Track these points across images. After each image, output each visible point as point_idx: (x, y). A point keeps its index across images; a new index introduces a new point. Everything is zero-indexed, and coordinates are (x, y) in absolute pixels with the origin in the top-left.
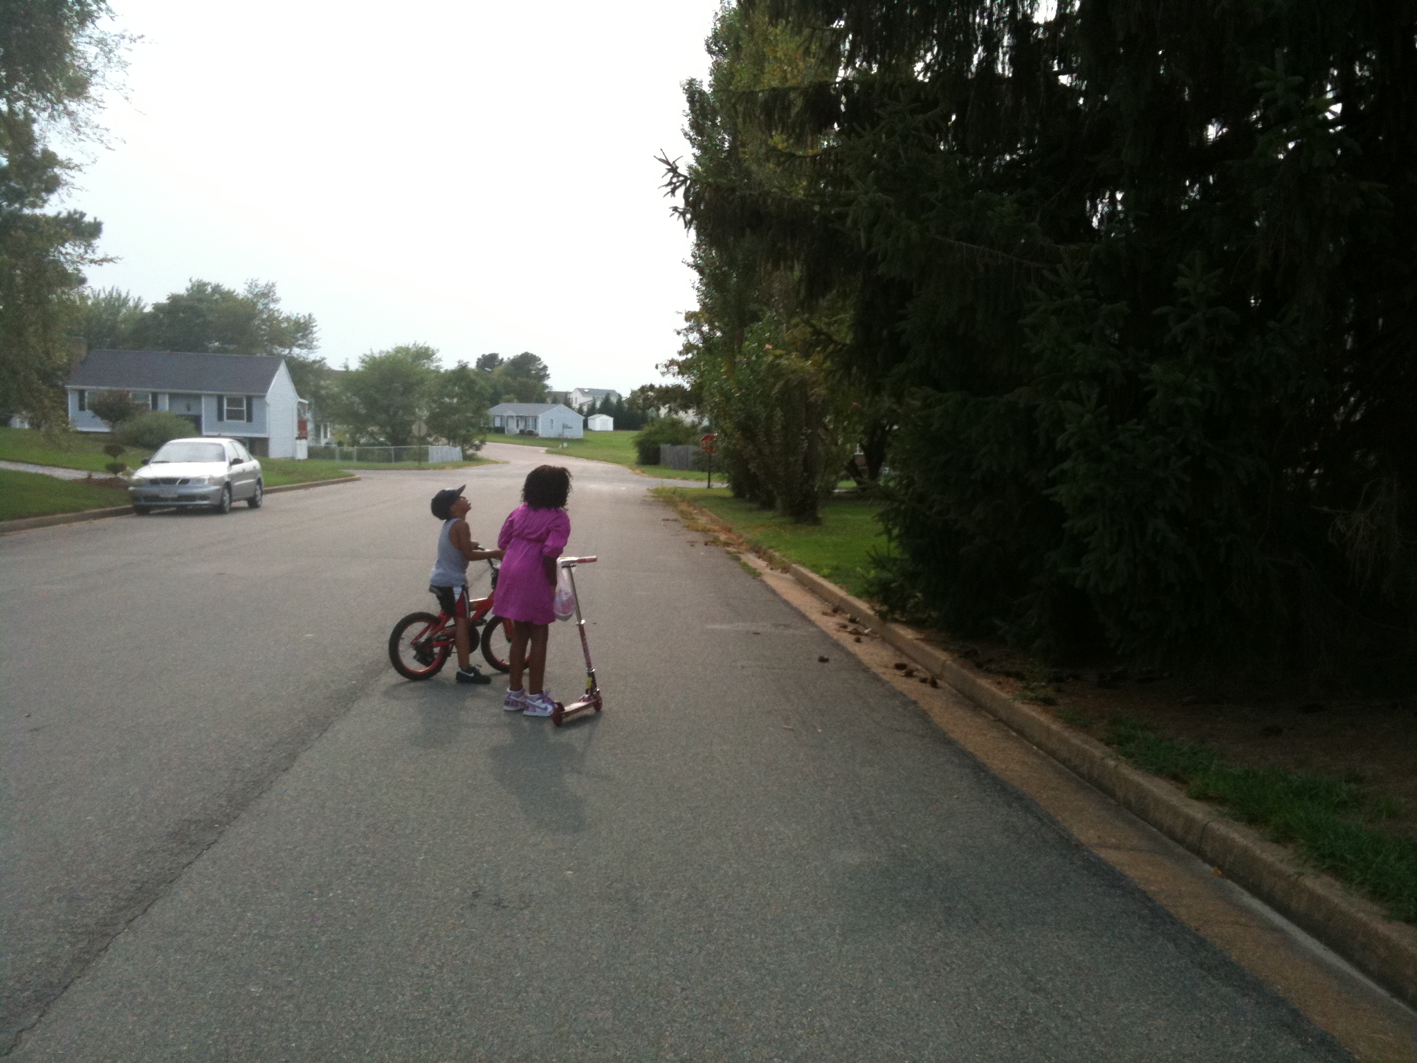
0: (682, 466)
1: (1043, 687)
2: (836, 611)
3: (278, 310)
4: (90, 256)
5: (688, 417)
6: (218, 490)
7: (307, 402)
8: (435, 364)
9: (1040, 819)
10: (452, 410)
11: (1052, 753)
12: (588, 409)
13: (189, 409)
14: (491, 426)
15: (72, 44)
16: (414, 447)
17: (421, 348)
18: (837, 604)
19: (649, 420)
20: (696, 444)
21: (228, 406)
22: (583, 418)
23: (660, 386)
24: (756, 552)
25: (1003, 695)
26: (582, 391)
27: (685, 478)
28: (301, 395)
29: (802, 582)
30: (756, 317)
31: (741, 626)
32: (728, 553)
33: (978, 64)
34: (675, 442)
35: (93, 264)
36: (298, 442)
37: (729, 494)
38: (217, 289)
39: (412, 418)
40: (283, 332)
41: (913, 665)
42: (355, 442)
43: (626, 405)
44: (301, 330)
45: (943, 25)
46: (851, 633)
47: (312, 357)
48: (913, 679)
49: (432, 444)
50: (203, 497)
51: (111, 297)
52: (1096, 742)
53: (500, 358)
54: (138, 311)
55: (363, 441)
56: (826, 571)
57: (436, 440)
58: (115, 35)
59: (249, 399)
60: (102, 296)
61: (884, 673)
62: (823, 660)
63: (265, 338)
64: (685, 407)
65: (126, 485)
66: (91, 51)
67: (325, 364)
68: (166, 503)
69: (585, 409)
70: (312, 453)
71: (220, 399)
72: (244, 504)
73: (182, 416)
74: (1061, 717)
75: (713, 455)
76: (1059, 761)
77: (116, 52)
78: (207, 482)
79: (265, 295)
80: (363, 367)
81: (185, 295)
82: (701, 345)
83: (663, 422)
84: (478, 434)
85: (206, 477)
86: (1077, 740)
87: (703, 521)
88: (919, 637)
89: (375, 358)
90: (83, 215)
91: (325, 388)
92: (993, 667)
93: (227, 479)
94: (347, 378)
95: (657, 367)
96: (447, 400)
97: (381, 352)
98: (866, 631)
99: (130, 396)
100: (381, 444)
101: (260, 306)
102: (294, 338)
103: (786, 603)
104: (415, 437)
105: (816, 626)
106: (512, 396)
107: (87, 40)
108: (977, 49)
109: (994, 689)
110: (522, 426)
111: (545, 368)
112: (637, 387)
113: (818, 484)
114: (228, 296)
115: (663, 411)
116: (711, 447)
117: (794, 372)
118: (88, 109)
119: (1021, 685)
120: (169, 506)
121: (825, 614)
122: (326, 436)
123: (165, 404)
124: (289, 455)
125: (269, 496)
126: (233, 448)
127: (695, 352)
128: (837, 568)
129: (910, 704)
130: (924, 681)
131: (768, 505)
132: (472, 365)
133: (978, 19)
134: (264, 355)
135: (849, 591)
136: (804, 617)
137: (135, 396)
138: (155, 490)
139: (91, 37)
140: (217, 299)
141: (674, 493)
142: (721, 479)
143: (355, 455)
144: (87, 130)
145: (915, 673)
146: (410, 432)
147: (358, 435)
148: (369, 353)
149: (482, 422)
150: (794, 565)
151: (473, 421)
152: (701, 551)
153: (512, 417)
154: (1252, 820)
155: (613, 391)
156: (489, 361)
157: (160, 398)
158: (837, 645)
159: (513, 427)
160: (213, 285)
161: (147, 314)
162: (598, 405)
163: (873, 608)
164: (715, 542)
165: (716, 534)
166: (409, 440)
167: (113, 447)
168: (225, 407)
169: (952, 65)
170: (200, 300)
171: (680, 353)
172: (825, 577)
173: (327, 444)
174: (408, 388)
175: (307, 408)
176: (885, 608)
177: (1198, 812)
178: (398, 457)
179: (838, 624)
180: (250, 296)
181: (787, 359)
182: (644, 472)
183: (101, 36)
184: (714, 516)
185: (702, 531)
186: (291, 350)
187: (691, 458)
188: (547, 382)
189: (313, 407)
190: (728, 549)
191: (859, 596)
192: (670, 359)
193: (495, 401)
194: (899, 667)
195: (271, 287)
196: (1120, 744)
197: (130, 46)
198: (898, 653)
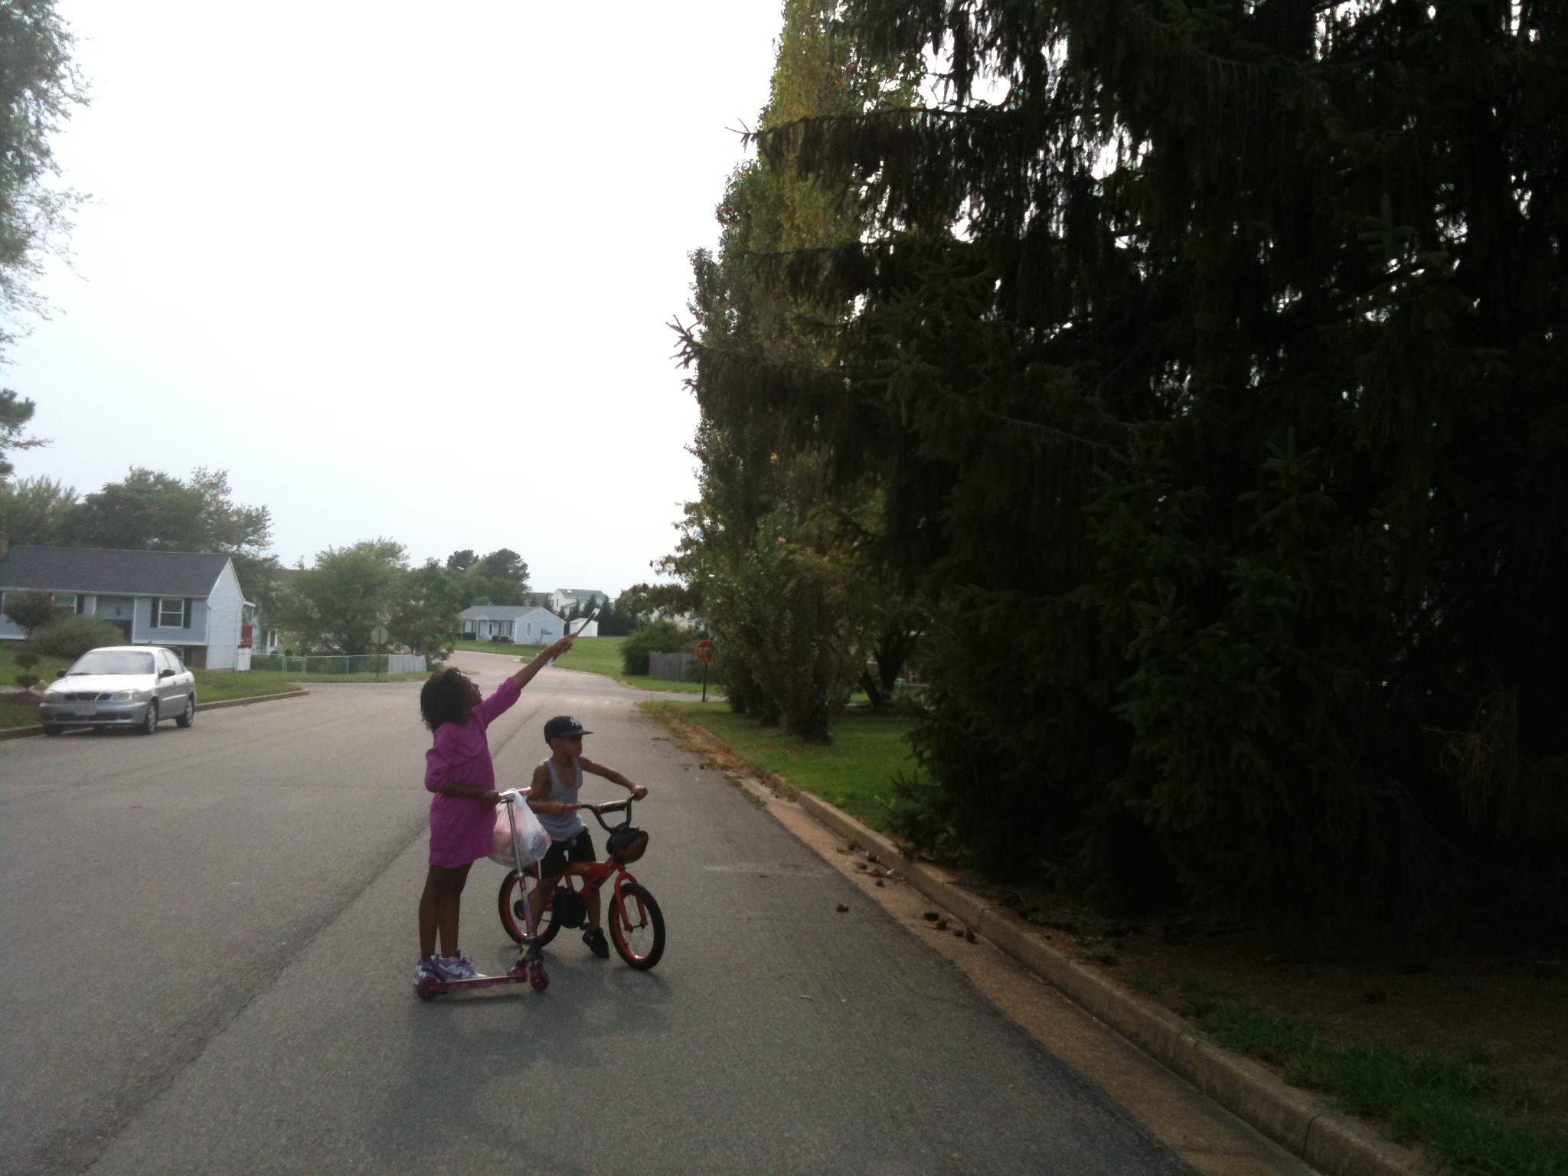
0: (673, 676)
1: (1099, 942)
2: (852, 847)
3: (227, 503)
4: (15, 438)
5: (683, 622)
6: (143, 707)
7: (254, 605)
8: (401, 562)
9: (1112, 1114)
10: (418, 613)
11: (1116, 1026)
12: (571, 613)
13: (119, 613)
14: (461, 631)
15: (10, 202)
16: (373, 655)
17: (386, 544)
18: (853, 838)
19: (638, 625)
20: (690, 651)
21: (163, 610)
22: (564, 622)
23: (655, 586)
24: (759, 777)
25: (1055, 953)
26: (564, 592)
27: (678, 691)
28: (247, 597)
29: (813, 813)
30: (767, 508)
31: (747, 867)
32: (727, 777)
33: (1029, 222)
34: (667, 649)
35: (18, 448)
36: (240, 650)
37: (727, 708)
38: (160, 478)
39: (372, 623)
40: (232, 526)
41: (944, 915)
42: (305, 651)
43: (613, 607)
44: (253, 524)
45: (992, 179)
46: (871, 874)
47: (263, 554)
48: (946, 932)
49: (392, 653)
50: (125, 715)
51: (40, 486)
52: (1168, 1013)
53: (475, 555)
54: (69, 503)
55: (314, 649)
56: (840, 800)
57: (398, 648)
58: (59, 194)
59: (189, 602)
60: (30, 485)
61: (912, 925)
62: (841, 909)
63: (211, 533)
64: (681, 611)
65: (40, 699)
66: (32, 211)
67: (277, 562)
68: (82, 722)
69: (567, 612)
70: (256, 664)
71: (155, 601)
72: (172, 722)
73: (108, 621)
74: (1125, 981)
75: (709, 663)
76: (1125, 1036)
77: (60, 213)
78: (130, 697)
79: (213, 486)
80: (320, 565)
81: (124, 486)
82: (701, 540)
83: (654, 627)
84: (445, 642)
85: (130, 692)
86: (1146, 1009)
87: (697, 740)
88: (951, 880)
89: (334, 555)
90: (13, 395)
91: (275, 590)
92: (1040, 917)
93: (154, 694)
94: (302, 579)
95: (651, 564)
96: (413, 602)
97: (342, 548)
98: (889, 873)
99: (53, 598)
100: (335, 653)
101: (208, 497)
102: (244, 533)
103: (796, 838)
104: (374, 645)
105: (832, 867)
106: (486, 598)
107: (28, 198)
108: (1028, 206)
109: (1043, 945)
110: (495, 632)
111: (525, 566)
112: (627, 588)
113: (829, 697)
114: (172, 486)
115: (655, 616)
116: (710, 655)
117: (809, 569)
118: (25, 275)
119: (1074, 940)
120: (84, 726)
121: (840, 851)
122: (272, 644)
123: (92, 608)
124: (229, 666)
125: (203, 713)
126: (163, 657)
127: (695, 547)
128: (851, 796)
129: (945, 964)
130: (959, 934)
131: (771, 721)
132: (443, 564)
133: (1030, 173)
134: (209, 552)
135: (868, 825)
136: (816, 856)
137: (58, 599)
138: (69, 707)
139: (32, 196)
140: (159, 490)
141: (664, 707)
142: (718, 692)
143: (304, 666)
144: (23, 298)
145: (948, 925)
146: (369, 638)
147: (309, 643)
148: (327, 550)
149: (451, 627)
150: (803, 793)
151: (441, 626)
152: (696, 777)
153: (485, 621)
154: (1366, 1113)
155: (600, 593)
156: (462, 559)
157: (87, 601)
158: (856, 890)
159: (486, 633)
160: (156, 474)
161: (79, 506)
162: (582, 607)
163: (897, 846)
164: (712, 765)
165: (712, 756)
166: (367, 647)
167: (27, 656)
168: (160, 611)
169: (1001, 223)
170: (140, 492)
171: (678, 549)
172: (838, 806)
173: (273, 653)
174: (369, 590)
175: (253, 611)
176: (911, 845)
177: (1301, 1102)
178: (353, 668)
179: (856, 864)
180: (197, 486)
181: (802, 555)
182: (630, 684)
183: (44, 194)
184: (710, 734)
185: (697, 752)
186: (239, 547)
187: (685, 667)
188: (527, 582)
189: (261, 610)
190: (728, 773)
191: (878, 830)
192: (666, 555)
193: (466, 605)
194: (930, 917)
195: (221, 477)
196: (1198, 1016)
197: (76, 206)
198: (926, 899)
